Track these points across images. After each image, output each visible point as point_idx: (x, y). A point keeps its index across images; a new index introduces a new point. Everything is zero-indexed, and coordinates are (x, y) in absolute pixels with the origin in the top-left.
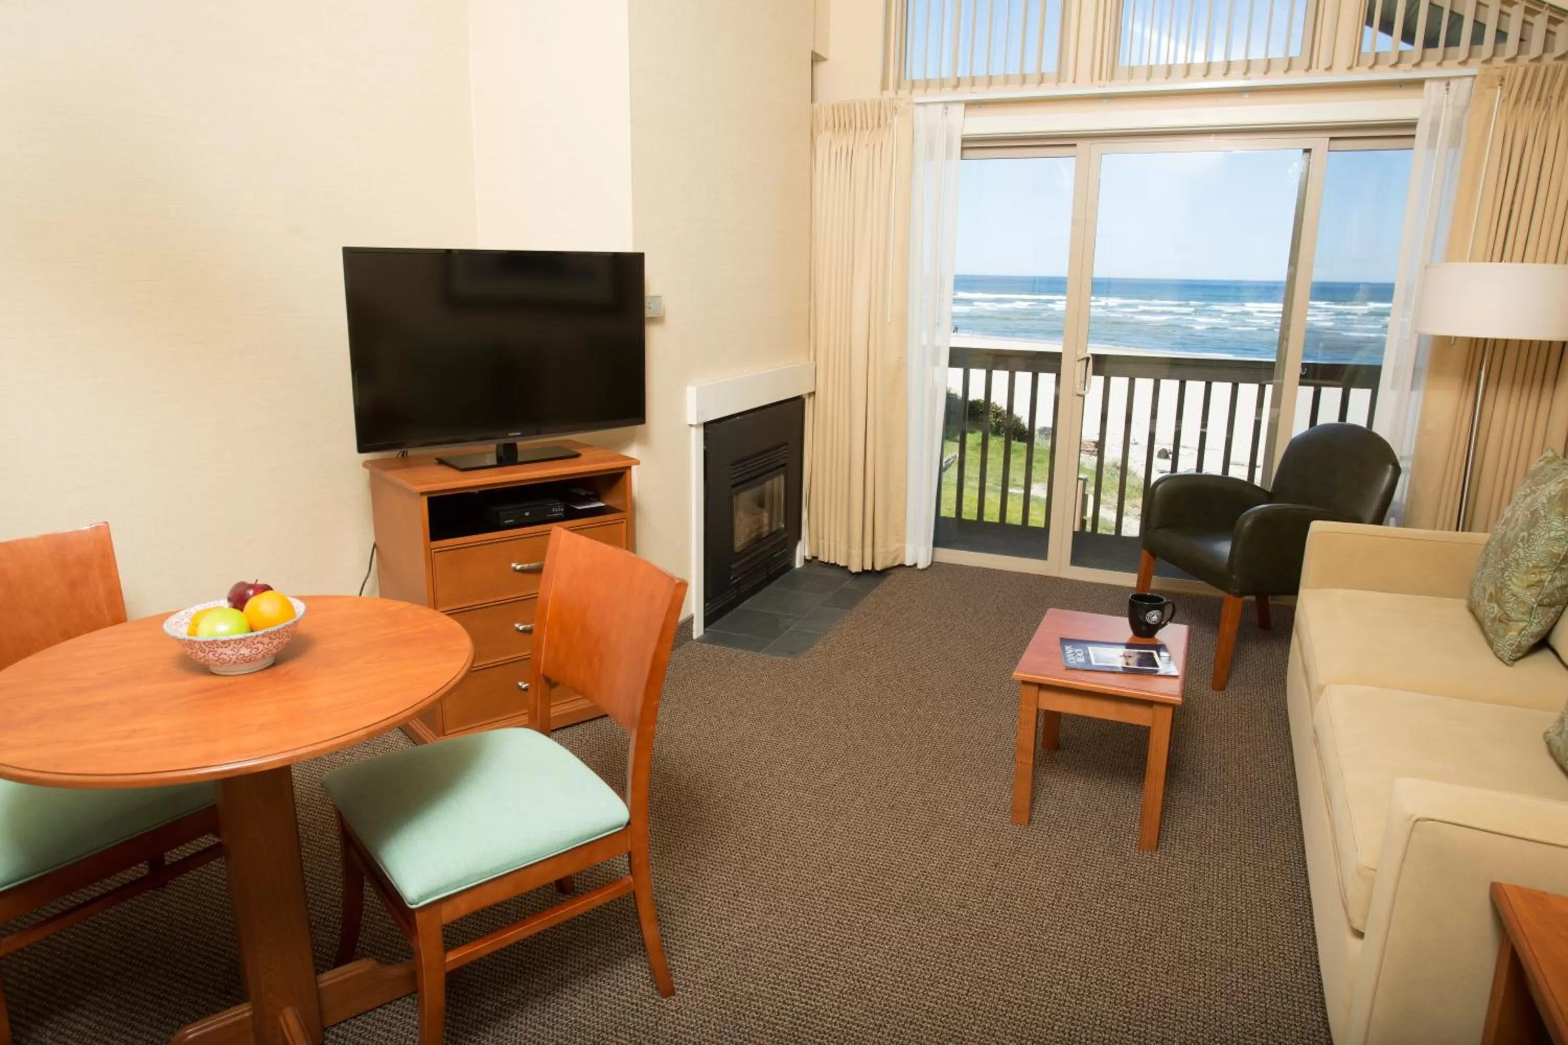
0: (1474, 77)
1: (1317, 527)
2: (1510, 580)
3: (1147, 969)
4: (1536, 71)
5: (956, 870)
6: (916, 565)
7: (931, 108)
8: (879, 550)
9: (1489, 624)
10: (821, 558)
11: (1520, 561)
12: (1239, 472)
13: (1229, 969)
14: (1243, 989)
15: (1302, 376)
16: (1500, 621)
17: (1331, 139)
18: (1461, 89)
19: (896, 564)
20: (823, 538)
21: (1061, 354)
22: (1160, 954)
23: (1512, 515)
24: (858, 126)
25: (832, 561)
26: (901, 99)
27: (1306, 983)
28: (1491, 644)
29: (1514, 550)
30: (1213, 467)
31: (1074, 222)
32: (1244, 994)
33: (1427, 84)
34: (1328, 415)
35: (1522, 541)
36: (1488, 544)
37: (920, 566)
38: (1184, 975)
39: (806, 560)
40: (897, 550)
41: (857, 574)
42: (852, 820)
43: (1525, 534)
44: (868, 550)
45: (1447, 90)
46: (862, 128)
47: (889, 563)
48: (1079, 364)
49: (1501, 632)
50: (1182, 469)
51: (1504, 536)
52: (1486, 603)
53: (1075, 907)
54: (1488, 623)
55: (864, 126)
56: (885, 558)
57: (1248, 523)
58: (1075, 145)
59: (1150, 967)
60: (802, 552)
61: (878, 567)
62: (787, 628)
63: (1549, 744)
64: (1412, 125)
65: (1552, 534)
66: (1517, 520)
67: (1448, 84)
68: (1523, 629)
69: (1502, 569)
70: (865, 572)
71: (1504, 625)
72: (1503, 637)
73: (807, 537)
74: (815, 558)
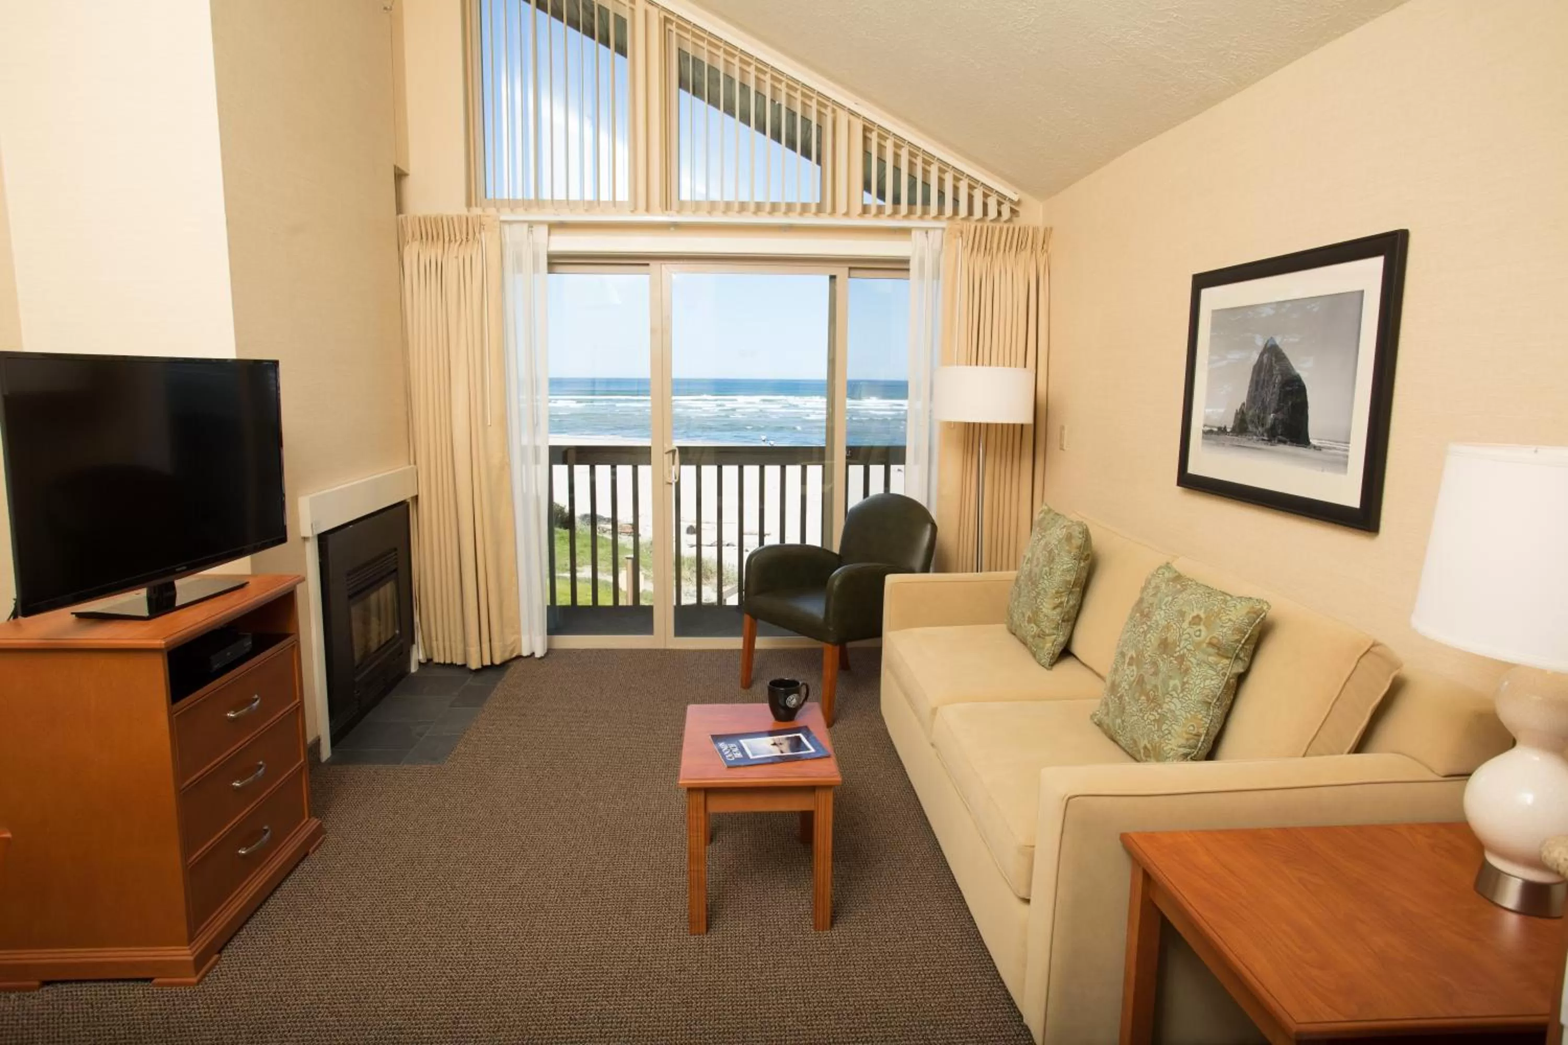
0: (943, 229)
1: (891, 580)
2: (1042, 604)
3: (853, 980)
4: (982, 229)
5: (665, 937)
6: (533, 654)
7: (515, 226)
8: (496, 644)
9: (1031, 640)
10: (436, 660)
11: (1047, 590)
12: (814, 539)
13: (914, 961)
14: (930, 974)
15: (847, 458)
16: (1039, 636)
17: (850, 268)
18: (935, 236)
19: (514, 655)
20: (437, 640)
21: (650, 448)
22: (859, 965)
23: (1033, 555)
24: (447, 239)
25: (448, 661)
26: (488, 216)
27: (970, 955)
28: (1034, 655)
29: (1041, 582)
30: (793, 538)
31: (653, 331)
32: (931, 978)
33: (913, 232)
34: (877, 489)
35: (1046, 574)
36: (1017, 579)
37: (538, 655)
38: (883, 976)
39: (420, 664)
40: (512, 643)
41: (477, 671)
42: (551, 914)
43: (1047, 569)
44: (486, 646)
45: (927, 237)
46: (450, 240)
47: (507, 656)
48: (666, 456)
49: (1041, 645)
50: (768, 542)
51: (1031, 572)
52: (1026, 624)
53: (778, 943)
54: (1030, 639)
55: (453, 238)
56: (504, 652)
57: (837, 583)
58: (648, 265)
59: (855, 978)
60: (418, 655)
61: (497, 661)
62: (421, 735)
63: (1099, 724)
64: (906, 261)
65: (1065, 567)
66: (1038, 559)
67: (927, 233)
68: (1055, 640)
69: (1035, 597)
70: (484, 668)
71: (1042, 640)
72: (1043, 648)
73: (420, 640)
74: (430, 660)
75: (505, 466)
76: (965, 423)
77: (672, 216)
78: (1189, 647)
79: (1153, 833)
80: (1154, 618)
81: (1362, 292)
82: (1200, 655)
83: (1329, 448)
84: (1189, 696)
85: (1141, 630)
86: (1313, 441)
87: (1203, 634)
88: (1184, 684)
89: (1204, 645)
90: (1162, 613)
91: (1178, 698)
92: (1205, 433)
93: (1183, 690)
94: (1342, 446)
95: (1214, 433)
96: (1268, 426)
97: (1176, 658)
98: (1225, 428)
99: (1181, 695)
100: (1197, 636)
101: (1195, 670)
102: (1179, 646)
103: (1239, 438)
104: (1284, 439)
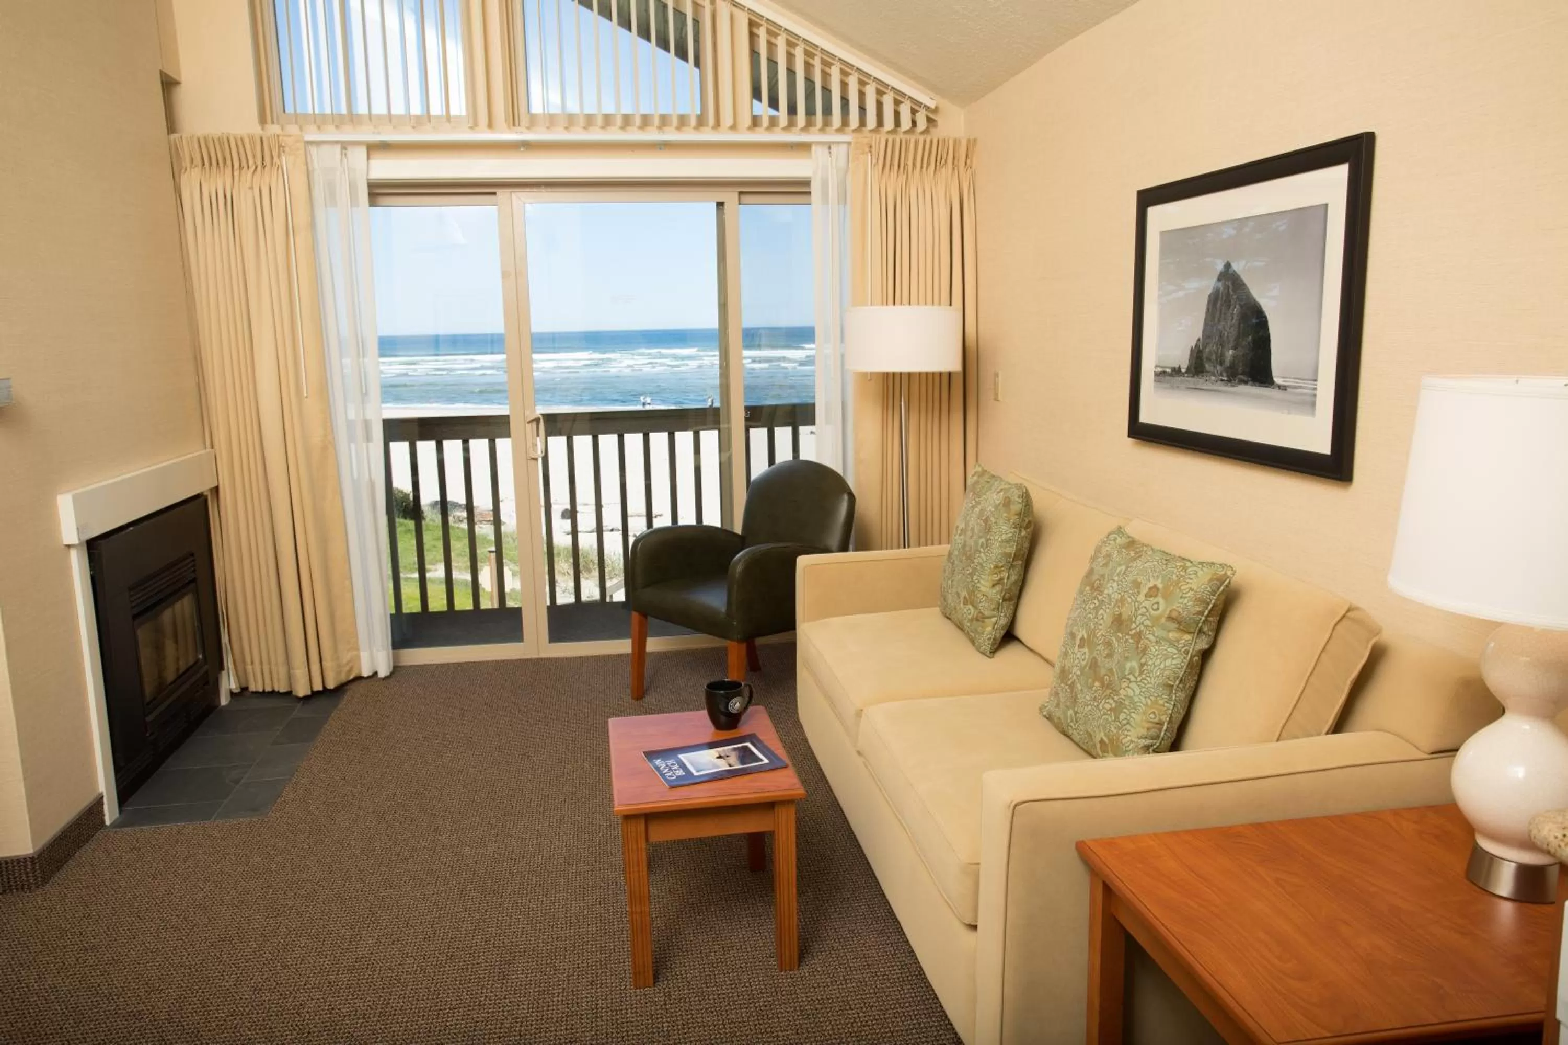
0: (849, 143)
1: (803, 561)
2: (979, 582)
3: (778, 1036)
4: (894, 141)
5: (551, 1003)
6: (376, 673)
7: (325, 149)
8: (327, 664)
9: (969, 625)
10: (252, 688)
11: (984, 565)
12: (712, 518)
13: (848, 1007)
14: (867, 1022)
15: (747, 419)
16: (977, 620)
17: (741, 193)
18: (840, 152)
19: (351, 677)
20: (252, 663)
21: (508, 417)
22: (784, 1017)
23: (967, 525)
24: (236, 165)
25: (268, 689)
26: (289, 136)
27: (913, 995)
28: (973, 641)
29: (977, 555)
30: (687, 518)
31: (505, 275)
32: (869, 1026)
33: (814, 148)
34: (784, 454)
35: (982, 546)
36: (950, 554)
37: (382, 674)
38: (813, 1029)
39: (232, 694)
40: (348, 663)
41: (306, 698)
42: (409, 988)
43: (983, 540)
44: (315, 667)
45: (830, 153)
46: (241, 167)
47: (343, 678)
48: (529, 426)
49: (980, 629)
50: (658, 523)
51: (964, 546)
52: (962, 605)
53: (687, 1000)
54: (967, 624)
55: (244, 164)
56: (339, 673)
57: (739, 568)
58: (494, 194)
59: (780, 1033)
60: (229, 683)
61: (331, 685)
62: (237, 782)
63: (1049, 718)
64: (807, 183)
65: (1004, 537)
66: (973, 529)
67: (830, 148)
68: (996, 623)
69: (970, 574)
70: (315, 694)
71: (980, 623)
72: (983, 633)
73: (231, 666)
74: (244, 689)
75: (329, 446)
76: (884, 373)
77: (521, 133)
78: (1147, 623)
79: (1113, 838)
80: (1106, 592)
81: (1326, 205)
82: (1159, 632)
83: (1295, 387)
84: (1148, 679)
85: (1092, 606)
86: (1278, 380)
87: (1162, 607)
88: (1142, 665)
89: (1163, 620)
90: (1115, 585)
91: (1136, 682)
92: (1157, 375)
93: (1141, 673)
94: (1310, 384)
95: (1166, 375)
96: (1228, 363)
97: (1133, 637)
98: (1179, 368)
99: (1139, 679)
100: (1154, 610)
101: (1153, 649)
102: (1135, 622)
103: (1196, 379)
104: (1245, 378)
